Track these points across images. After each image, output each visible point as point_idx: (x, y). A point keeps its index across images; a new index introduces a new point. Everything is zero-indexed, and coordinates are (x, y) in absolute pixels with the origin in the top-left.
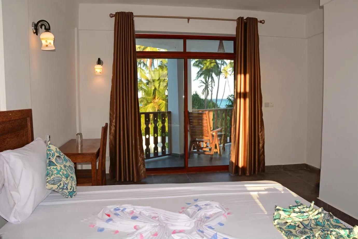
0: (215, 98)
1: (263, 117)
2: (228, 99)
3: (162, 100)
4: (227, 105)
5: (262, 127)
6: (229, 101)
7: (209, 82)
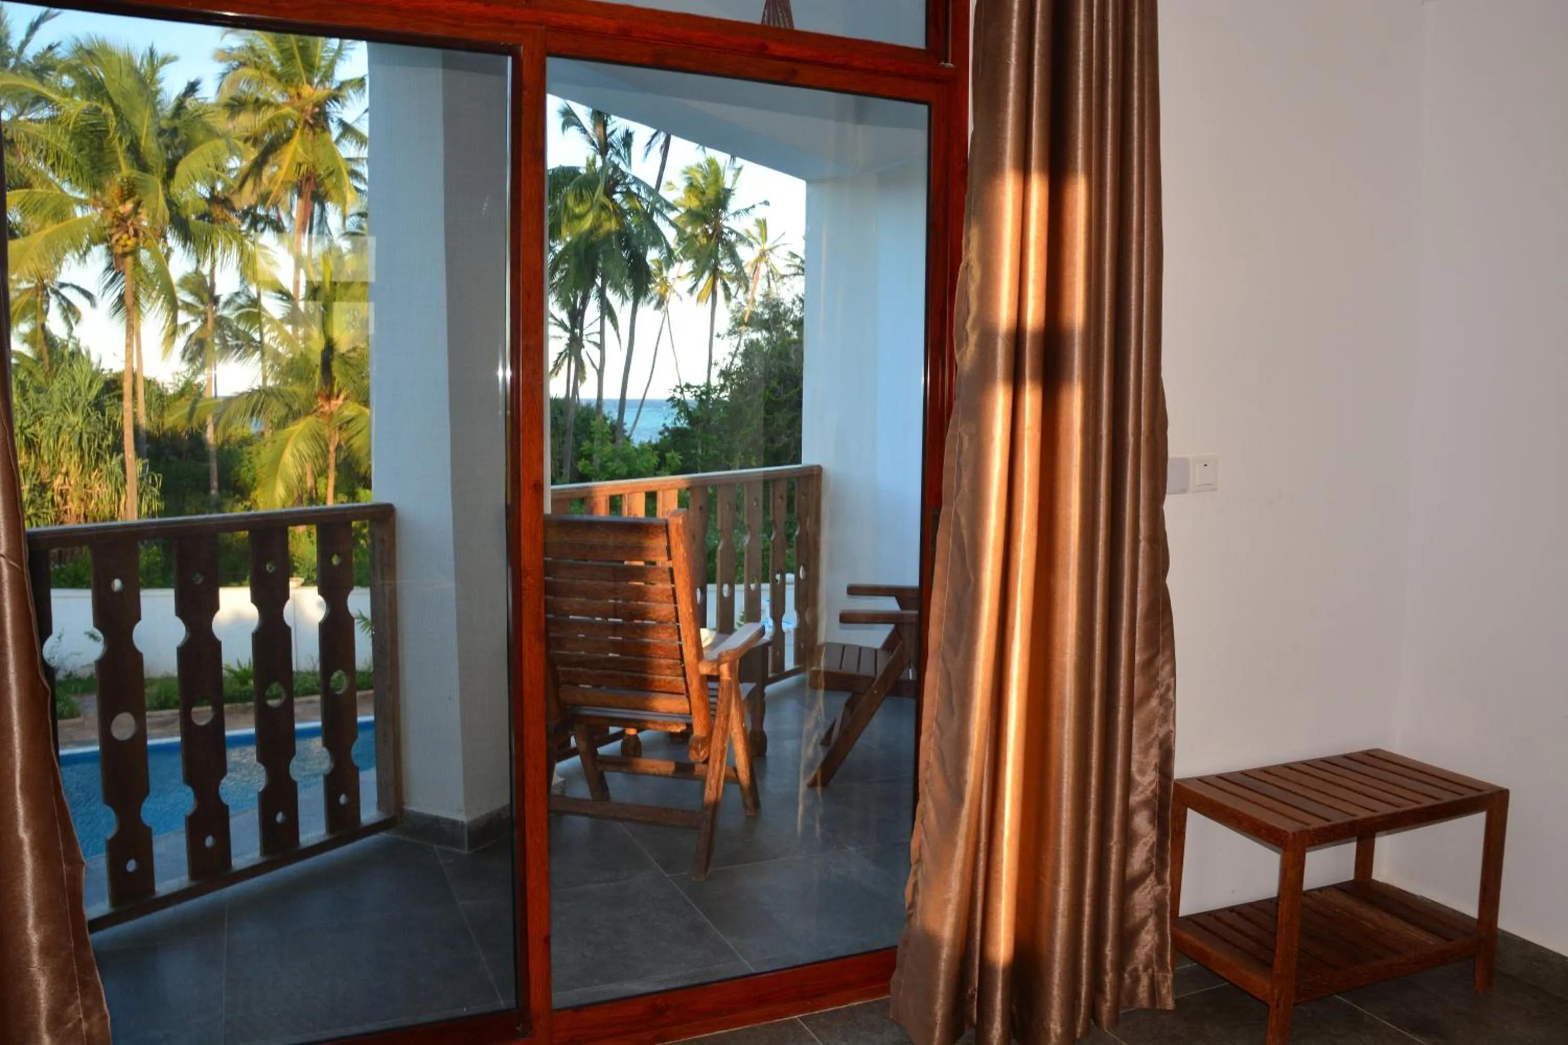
0: (618, 396)
1: (1172, 581)
2: (670, 404)
3: (360, 403)
4: (667, 429)
5: (1160, 659)
6: (676, 410)
7: (585, 325)
